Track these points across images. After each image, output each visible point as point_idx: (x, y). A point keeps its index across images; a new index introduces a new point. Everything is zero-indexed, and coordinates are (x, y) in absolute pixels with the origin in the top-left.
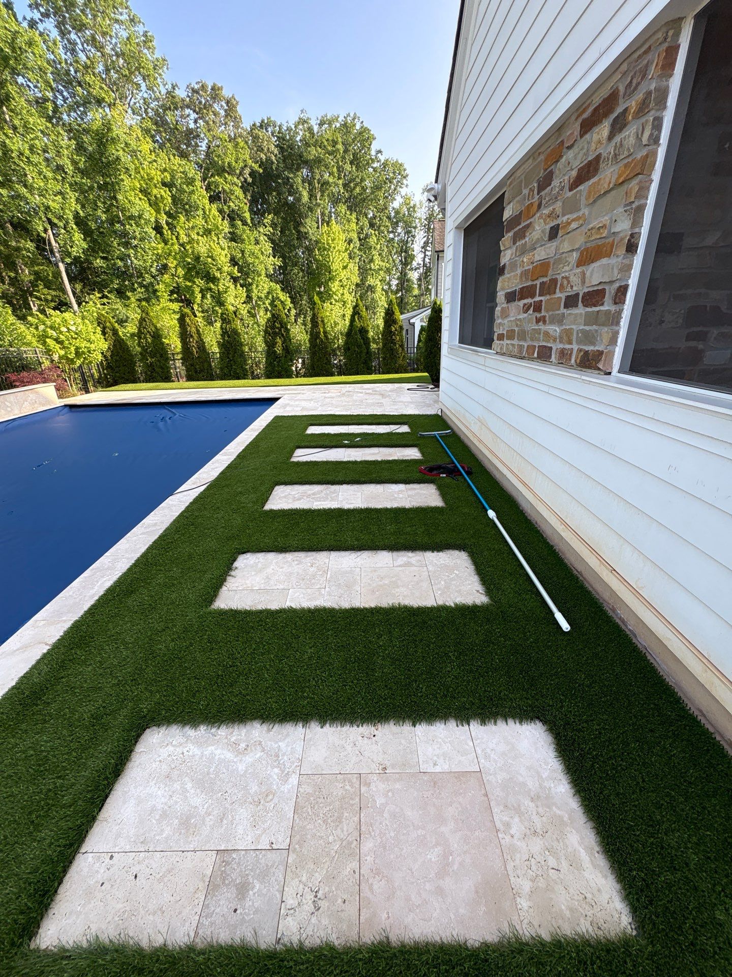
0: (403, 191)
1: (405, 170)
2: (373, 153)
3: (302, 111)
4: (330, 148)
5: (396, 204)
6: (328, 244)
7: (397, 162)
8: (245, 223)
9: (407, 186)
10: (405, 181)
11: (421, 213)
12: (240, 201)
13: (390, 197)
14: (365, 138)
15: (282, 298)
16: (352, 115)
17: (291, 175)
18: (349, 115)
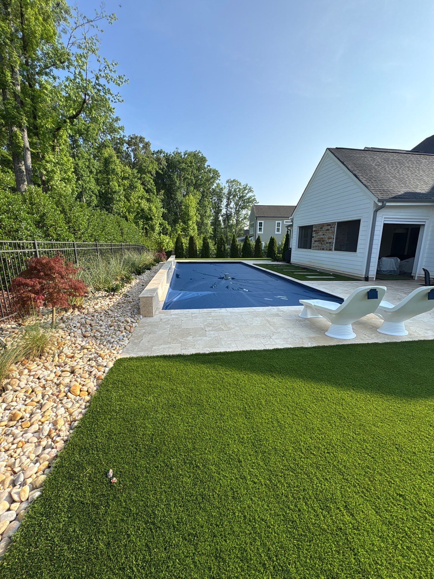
0: (217, 181)
1: (219, 173)
2: (206, 166)
3: (176, 148)
4: (190, 164)
5: (214, 187)
6: (188, 204)
7: (215, 170)
8: (154, 194)
9: (220, 180)
10: (219, 178)
11: (226, 191)
12: (152, 185)
13: (212, 184)
14: (203, 160)
15: (168, 227)
16: (198, 151)
17: (172, 174)
18: (196, 151)
